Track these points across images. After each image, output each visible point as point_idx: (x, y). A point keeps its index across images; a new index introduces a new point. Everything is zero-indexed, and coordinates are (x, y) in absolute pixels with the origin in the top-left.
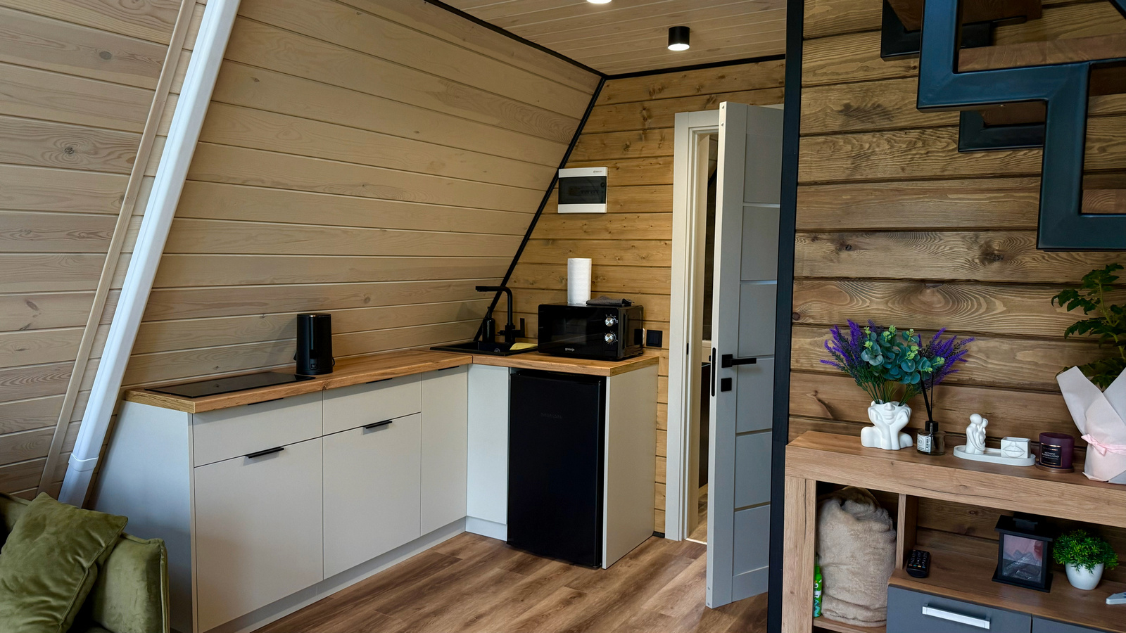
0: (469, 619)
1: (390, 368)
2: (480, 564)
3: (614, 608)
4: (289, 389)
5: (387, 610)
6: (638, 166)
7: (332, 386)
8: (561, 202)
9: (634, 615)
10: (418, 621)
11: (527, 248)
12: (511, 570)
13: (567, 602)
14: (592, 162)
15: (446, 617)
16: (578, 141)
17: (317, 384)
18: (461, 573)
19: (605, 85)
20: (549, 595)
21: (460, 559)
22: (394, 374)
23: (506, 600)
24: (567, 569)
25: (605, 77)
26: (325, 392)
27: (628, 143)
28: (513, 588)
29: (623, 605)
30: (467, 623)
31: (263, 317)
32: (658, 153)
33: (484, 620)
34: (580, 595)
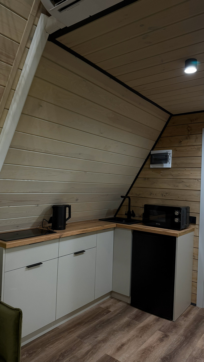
0: (119, 346)
1: (85, 228)
2: (119, 315)
3: (184, 345)
4: (46, 238)
5: (82, 337)
6: (185, 149)
7: (63, 236)
8: (151, 163)
9: (194, 350)
10: (96, 345)
11: (137, 181)
12: (134, 319)
13: (161, 340)
14: (165, 148)
15: (109, 343)
16: (159, 140)
17: (58, 235)
18: (112, 319)
19: (172, 118)
20: (152, 335)
21: (110, 311)
22: (87, 231)
23: (134, 336)
24: (157, 320)
25: (172, 115)
26: (60, 239)
27: (181, 140)
28: (135, 329)
29: (188, 343)
30: (118, 348)
31: (38, 206)
32: (195, 144)
33: (125, 347)
34: (166, 336)
